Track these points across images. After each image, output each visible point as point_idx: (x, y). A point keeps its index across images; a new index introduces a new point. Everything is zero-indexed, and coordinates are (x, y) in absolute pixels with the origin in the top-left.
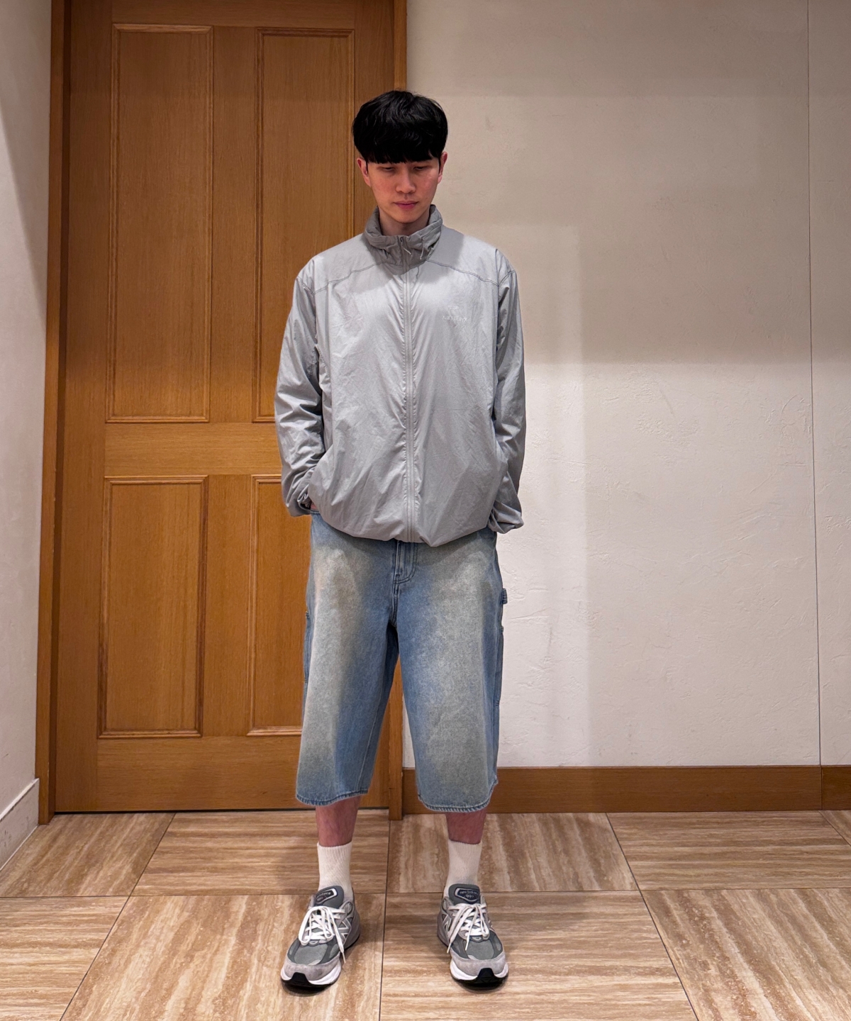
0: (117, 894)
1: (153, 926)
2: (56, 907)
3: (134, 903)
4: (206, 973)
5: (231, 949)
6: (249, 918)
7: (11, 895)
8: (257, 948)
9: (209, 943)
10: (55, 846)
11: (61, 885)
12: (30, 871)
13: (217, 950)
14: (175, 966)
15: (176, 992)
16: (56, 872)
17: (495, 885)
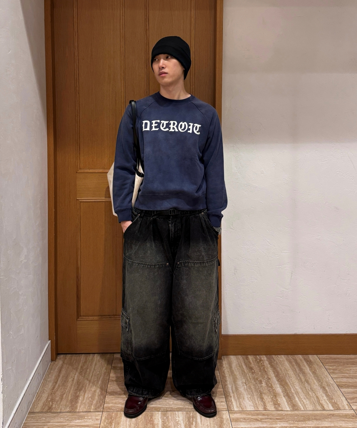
0: (96, 411)
3: (105, 417)
11: (68, 404)
12: (52, 393)
17: (281, 405)
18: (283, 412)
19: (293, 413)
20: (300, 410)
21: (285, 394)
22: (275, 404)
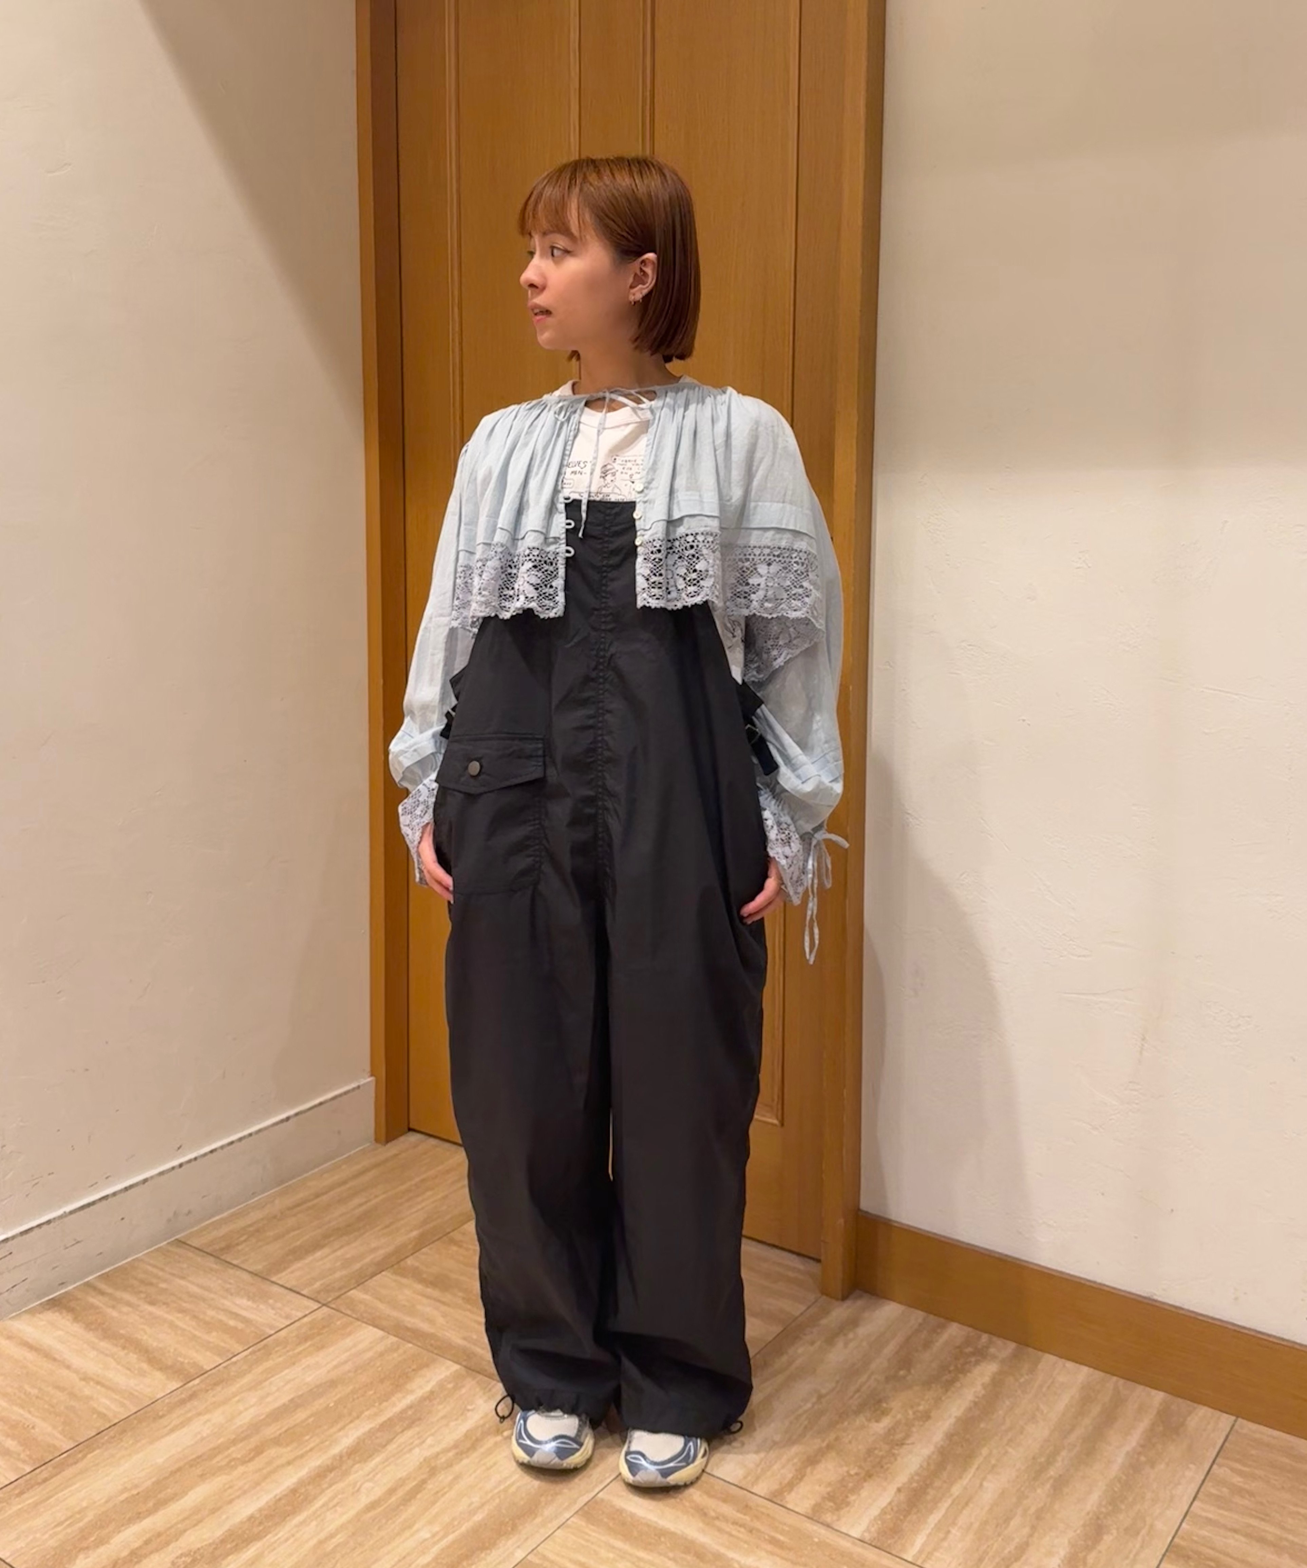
0: (313, 1296)
1: (287, 1371)
2: (227, 1290)
3: (314, 1320)
4: (238, 1494)
5: (319, 1462)
6: (410, 1413)
7: (208, 1251)
8: (352, 1478)
9: (307, 1437)
10: (351, 1184)
11: (277, 1254)
12: (275, 1217)
13: (302, 1456)
14: (218, 1462)
15: (163, 1511)
16: (299, 1228)
17: (848, 1509)
18: (822, 1531)
19: (858, 1550)
20: (894, 1552)
21: (915, 1485)
22: (830, 1497)
